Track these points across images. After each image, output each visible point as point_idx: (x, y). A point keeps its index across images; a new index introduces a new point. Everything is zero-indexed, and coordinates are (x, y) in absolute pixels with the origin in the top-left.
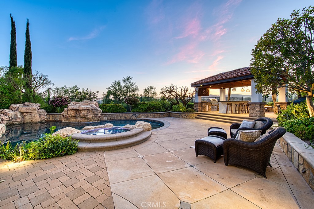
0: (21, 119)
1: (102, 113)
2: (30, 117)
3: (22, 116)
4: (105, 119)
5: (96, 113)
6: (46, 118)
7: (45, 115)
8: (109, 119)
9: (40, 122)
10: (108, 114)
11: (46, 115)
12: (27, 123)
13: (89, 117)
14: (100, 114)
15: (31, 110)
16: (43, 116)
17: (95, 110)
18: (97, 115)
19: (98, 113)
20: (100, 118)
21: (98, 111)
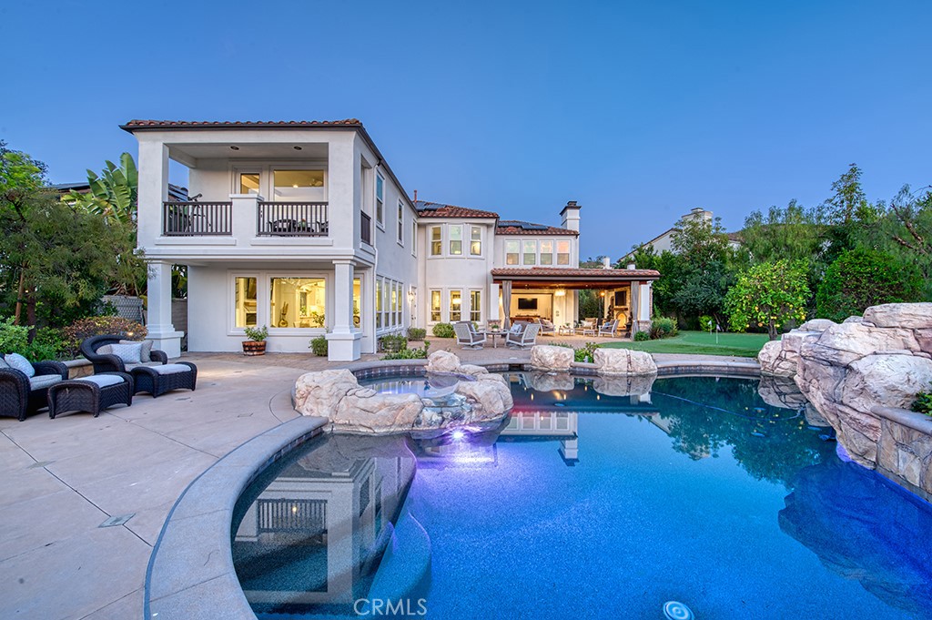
14: (864, 404)
18: (841, 408)
19: (852, 395)
20: (864, 441)
21: (854, 381)
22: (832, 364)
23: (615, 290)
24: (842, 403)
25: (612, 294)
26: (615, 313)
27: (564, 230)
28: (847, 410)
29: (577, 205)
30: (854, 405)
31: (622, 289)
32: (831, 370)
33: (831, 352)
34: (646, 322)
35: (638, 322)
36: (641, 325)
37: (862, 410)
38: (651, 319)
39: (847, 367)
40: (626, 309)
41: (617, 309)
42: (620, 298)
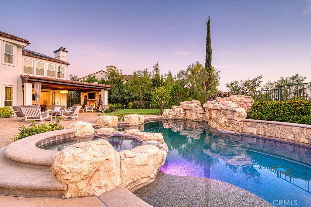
0: (183, 115)
1: (247, 118)
2: (190, 114)
3: (185, 113)
4: (251, 131)
5: (230, 116)
6: (201, 117)
7: (200, 114)
8: (262, 133)
9: (196, 120)
10: (259, 122)
11: (202, 114)
12: (189, 120)
13: (221, 122)
14: (239, 119)
15: (188, 107)
16: (199, 115)
17: (227, 110)
18: (233, 121)
19: (236, 117)
20: (239, 127)
21: (236, 114)
22: (230, 111)
23: (88, 92)
24: (234, 120)
25: (87, 94)
26: (88, 102)
27: (58, 60)
28: (235, 121)
29: (66, 50)
30: (237, 120)
31: (93, 92)
32: (230, 112)
33: (230, 108)
34: (107, 106)
35: (104, 106)
36: (105, 107)
37: (239, 120)
38: (108, 104)
39: (234, 111)
40: (96, 100)
41: (89, 101)
42: (92, 96)
